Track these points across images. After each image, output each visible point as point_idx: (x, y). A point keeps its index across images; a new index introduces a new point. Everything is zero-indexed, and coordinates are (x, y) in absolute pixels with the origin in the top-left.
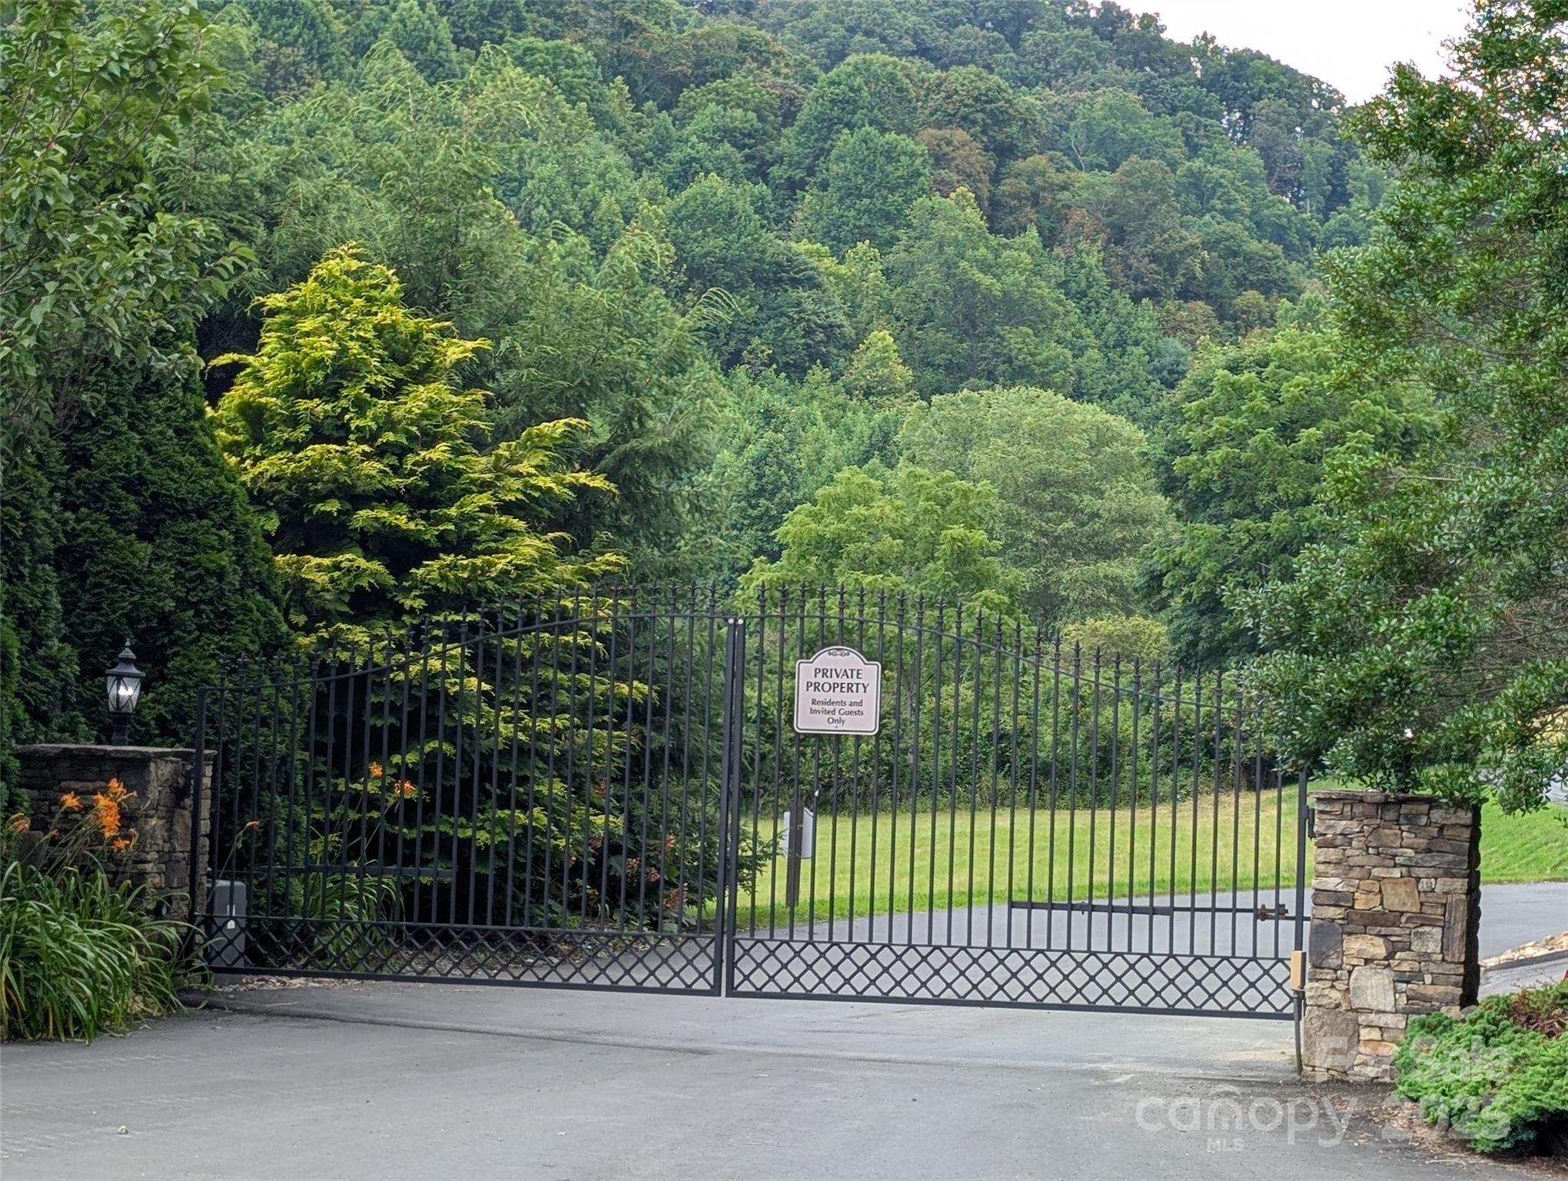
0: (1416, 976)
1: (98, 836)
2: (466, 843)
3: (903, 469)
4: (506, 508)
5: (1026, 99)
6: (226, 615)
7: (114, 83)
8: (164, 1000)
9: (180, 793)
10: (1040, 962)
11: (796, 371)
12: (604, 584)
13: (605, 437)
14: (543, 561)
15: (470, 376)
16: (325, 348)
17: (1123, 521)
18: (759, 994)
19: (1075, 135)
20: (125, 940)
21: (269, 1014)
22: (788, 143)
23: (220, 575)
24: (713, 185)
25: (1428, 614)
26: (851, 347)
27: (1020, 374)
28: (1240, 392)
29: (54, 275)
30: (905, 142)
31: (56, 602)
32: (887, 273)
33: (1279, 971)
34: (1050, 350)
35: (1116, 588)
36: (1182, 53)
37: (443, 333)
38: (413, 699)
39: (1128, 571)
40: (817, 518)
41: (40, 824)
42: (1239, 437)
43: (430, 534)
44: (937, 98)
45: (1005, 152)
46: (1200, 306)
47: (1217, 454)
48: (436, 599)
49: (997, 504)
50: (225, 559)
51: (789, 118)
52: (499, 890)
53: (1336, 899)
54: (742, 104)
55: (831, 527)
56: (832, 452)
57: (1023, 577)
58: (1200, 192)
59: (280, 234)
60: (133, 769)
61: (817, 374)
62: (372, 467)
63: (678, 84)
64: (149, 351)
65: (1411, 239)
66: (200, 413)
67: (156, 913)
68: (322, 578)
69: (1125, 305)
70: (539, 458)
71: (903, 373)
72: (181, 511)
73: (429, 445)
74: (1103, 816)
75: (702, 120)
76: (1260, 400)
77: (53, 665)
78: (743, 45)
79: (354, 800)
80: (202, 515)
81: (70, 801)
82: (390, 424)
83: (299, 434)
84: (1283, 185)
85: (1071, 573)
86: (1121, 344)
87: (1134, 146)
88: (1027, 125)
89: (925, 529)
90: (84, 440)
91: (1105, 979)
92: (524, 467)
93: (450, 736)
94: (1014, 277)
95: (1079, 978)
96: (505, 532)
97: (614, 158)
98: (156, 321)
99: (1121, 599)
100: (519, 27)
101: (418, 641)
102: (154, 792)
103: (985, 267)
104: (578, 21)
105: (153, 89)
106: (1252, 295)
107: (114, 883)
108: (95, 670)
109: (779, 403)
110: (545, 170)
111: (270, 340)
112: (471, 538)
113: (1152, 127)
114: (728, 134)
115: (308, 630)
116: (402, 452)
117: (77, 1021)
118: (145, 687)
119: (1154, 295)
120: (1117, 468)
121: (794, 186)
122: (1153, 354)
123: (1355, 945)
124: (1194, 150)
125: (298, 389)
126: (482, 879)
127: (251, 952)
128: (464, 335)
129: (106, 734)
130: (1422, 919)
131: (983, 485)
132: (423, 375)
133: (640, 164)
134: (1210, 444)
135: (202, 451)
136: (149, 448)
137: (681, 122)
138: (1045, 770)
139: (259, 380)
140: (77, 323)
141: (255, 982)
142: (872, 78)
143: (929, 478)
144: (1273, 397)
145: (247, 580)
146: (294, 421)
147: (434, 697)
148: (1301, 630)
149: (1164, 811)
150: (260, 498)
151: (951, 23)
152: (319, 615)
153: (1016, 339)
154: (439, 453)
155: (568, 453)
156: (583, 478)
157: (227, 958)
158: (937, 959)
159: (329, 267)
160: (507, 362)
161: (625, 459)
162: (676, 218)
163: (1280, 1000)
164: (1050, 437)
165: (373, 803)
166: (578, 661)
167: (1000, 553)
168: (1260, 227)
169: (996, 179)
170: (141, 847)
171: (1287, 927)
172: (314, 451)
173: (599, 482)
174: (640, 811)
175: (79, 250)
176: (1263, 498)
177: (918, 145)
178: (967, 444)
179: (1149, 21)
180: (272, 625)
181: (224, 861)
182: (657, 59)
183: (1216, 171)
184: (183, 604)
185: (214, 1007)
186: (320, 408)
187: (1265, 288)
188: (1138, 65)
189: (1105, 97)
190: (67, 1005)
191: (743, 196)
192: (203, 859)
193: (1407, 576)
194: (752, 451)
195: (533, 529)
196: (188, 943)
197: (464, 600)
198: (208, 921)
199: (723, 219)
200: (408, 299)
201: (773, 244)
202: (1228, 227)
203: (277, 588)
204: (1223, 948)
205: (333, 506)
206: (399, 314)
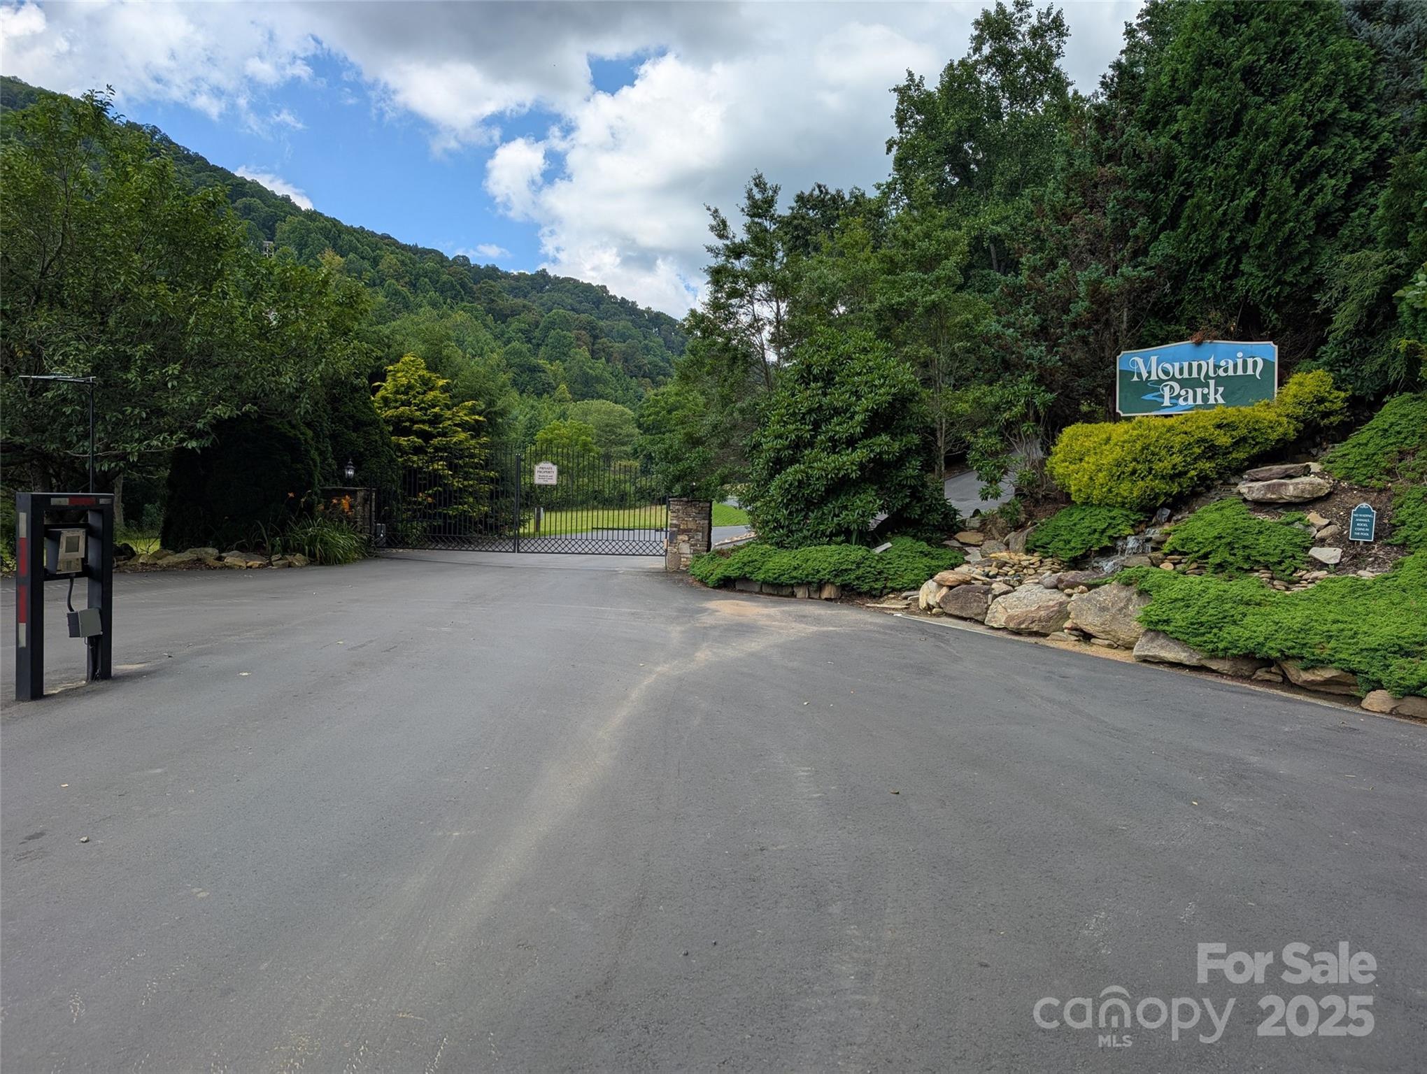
0: (696, 545)
1: (343, 511)
2: (445, 514)
3: (569, 421)
4: (456, 425)
5: (601, 323)
6: (379, 453)
7: (341, 304)
8: (363, 555)
9: (366, 500)
10: (600, 543)
11: (539, 395)
12: (483, 446)
13: (483, 407)
14: (466, 440)
15: (445, 389)
16: (404, 381)
17: (628, 436)
18: (526, 552)
19: (614, 333)
20: (352, 539)
21: (392, 559)
22: (537, 333)
23: (376, 441)
24: (515, 344)
25: (698, 452)
26: (555, 389)
27: (600, 397)
28: (658, 401)
29: (325, 357)
30: (569, 334)
31: (330, 448)
32: (565, 369)
33: (661, 545)
34: (609, 390)
35: (626, 453)
36: (643, 312)
37: (438, 378)
38: (430, 476)
39: (629, 449)
40: (546, 434)
41: (326, 508)
42: (657, 413)
43: (435, 432)
44: (577, 322)
45: (595, 337)
46: (647, 379)
47: (651, 418)
48: (437, 449)
49: (595, 431)
50: (377, 438)
51: (537, 327)
52: (455, 527)
53: (676, 526)
54: (524, 322)
55: (550, 436)
56: (550, 417)
57: (602, 451)
58: (647, 350)
59: (392, 350)
60: (353, 494)
61: (545, 396)
62: (418, 413)
63: (507, 316)
64: (352, 378)
65: (694, 355)
66: (369, 398)
67: (360, 532)
68: (405, 443)
69: (628, 379)
70: (465, 412)
71: (569, 396)
72: (364, 424)
73: (434, 408)
74: (621, 512)
75: (513, 326)
76: (663, 404)
77: (330, 465)
78: (524, 306)
79: (415, 503)
80: (371, 425)
81: (335, 501)
82: (423, 402)
83: (398, 404)
84: (669, 348)
85: (614, 449)
86: (627, 389)
87: (630, 337)
88: (601, 330)
89: (575, 437)
90: (336, 405)
91: (617, 547)
92: (460, 414)
93: (440, 486)
94: (598, 371)
95: (610, 547)
96: (456, 432)
97: (489, 336)
98: (353, 369)
99: (628, 456)
100: (462, 300)
101: (432, 460)
102: (359, 500)
103: (591, 368)
104: (479, 299)
105: (352, 307)
106: (661, 377)
107: (348, 524)
108: (342, 467)
109: (535, 404)
110: (470, 339)
111: (389, 379)
112: (446, 433)
113: (634, 331)
114: (521, 330)
115: (401, 457)
116: (426, 409)
117: (339, 560)
118: (356, 472)
119: (636, 376)
120: (626, 422)
121: (539, 345)
122: (636, 392)
123: (680, 537)
124: (646, 338)
125: (397, 392)
126: (450, 524)
127: (387, 542)
128: (443, 378)
129: (345, 485)
130: (697, 531)
131: (591, 425)
132: (431, 389)
133: (496, 338)
134: (650, 415)
135: (370, 408)
136: (355, 407)
137: (508, 327)
138: (607, 500)
139: (386, 390)
140: (331, 370)
141: (389, 551)
142: (559, 316)
143: (576, 423)
144: (666, 403)
145: (384, 443)
146: (396, 401)
147: (436, 476)
148: (666, 457)
149: (637, 510)
150: (387, 421)
151: (581, 302)
152: (404, 453)
153: (600, 388)
154: (437, 410)
155: (473, 411)
156: (477, 417)
157: (381, 544)
158: (573, 542)
159: (406, 359)
160: (456, 386)
161: (489, 413)
162: (506, 353)
163: (661, 552)
164: (609, 413)
165: (420, 503)
166: (476, 466)
167: (595, 444)
168: (663, 359)
169: (593, 344)
170: (355, 514)
171: (664, 533)
172: (402, 409)
173: (481, 419)
174: (495, 507)
175: (331, 350)
176: (663, 430)
177: (571, 335)
178: (586, 415)
179: (634, 303)
180: (391, 456)
181: (378, 519)
182: (500, 310)
183: (651, 344)
184: (366, 450)
185: (377, 557)
186: (404, 397)
187: (664, 375)
188: (631, 315)
189: (622, 323)
190: (336, 556)
191: (525, 347)
192: (373, 518)
193: (693, 443)
194: (528, 416)
195: (463, 431)
196: (370, 540)
197: (444, 449)
198: (375, 534)
199: (519, 353)
200: (428, 368)
201: (533, 361)
202: (655, 359)
203: (392, 446)
204: (647, 539)
205: (407, 424)
206: (425, 372)
